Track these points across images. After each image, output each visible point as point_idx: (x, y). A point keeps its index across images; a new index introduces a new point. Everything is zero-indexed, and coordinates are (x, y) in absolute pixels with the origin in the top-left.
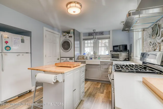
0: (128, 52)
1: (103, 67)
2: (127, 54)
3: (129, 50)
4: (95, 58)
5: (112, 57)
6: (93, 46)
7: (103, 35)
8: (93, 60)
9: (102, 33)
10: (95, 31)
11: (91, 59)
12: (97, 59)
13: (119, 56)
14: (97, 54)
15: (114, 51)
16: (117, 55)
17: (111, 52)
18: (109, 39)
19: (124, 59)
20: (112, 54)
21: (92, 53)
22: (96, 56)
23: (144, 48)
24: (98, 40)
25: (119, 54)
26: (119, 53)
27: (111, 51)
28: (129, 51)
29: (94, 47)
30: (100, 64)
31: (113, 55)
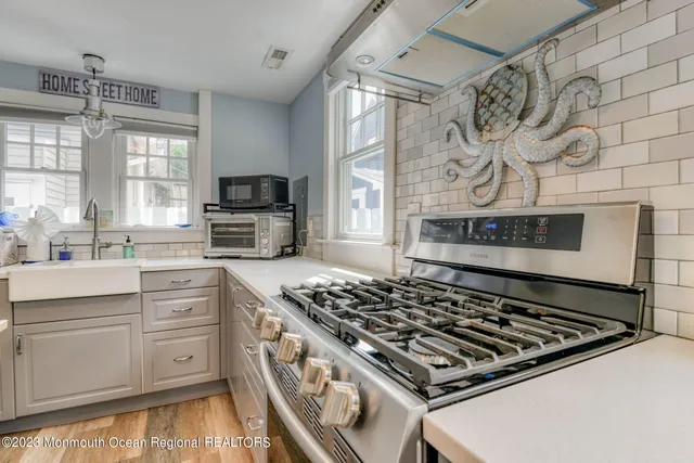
0: (290, 215)
1: (158, 303)
2: (288, 224)
3: (294, 205)
4: (98, 249)
5: (216, 243)
6: (78, 166)
7: (155, 105)
8: (82, 263)
9: (146, 95)
10: (96, 64)
11: (64, 256)
12: (115, 256)
13: (253, 233)
14: (114, 224)
15: (226, 204)
16: (245, 230)
17: (206, 211)
18: (193, 140)
19: (279, 250)
20: (213, 226)
21: (72, 216)
22: (103, 239)
23: (398, 195)
24: (119, 134)
25: (252, 225)
26: (253, 217)
27: (206, 205)
28: (294, 211)
29: (85, 175)
30: (137, 289)
31: (222, 229)
